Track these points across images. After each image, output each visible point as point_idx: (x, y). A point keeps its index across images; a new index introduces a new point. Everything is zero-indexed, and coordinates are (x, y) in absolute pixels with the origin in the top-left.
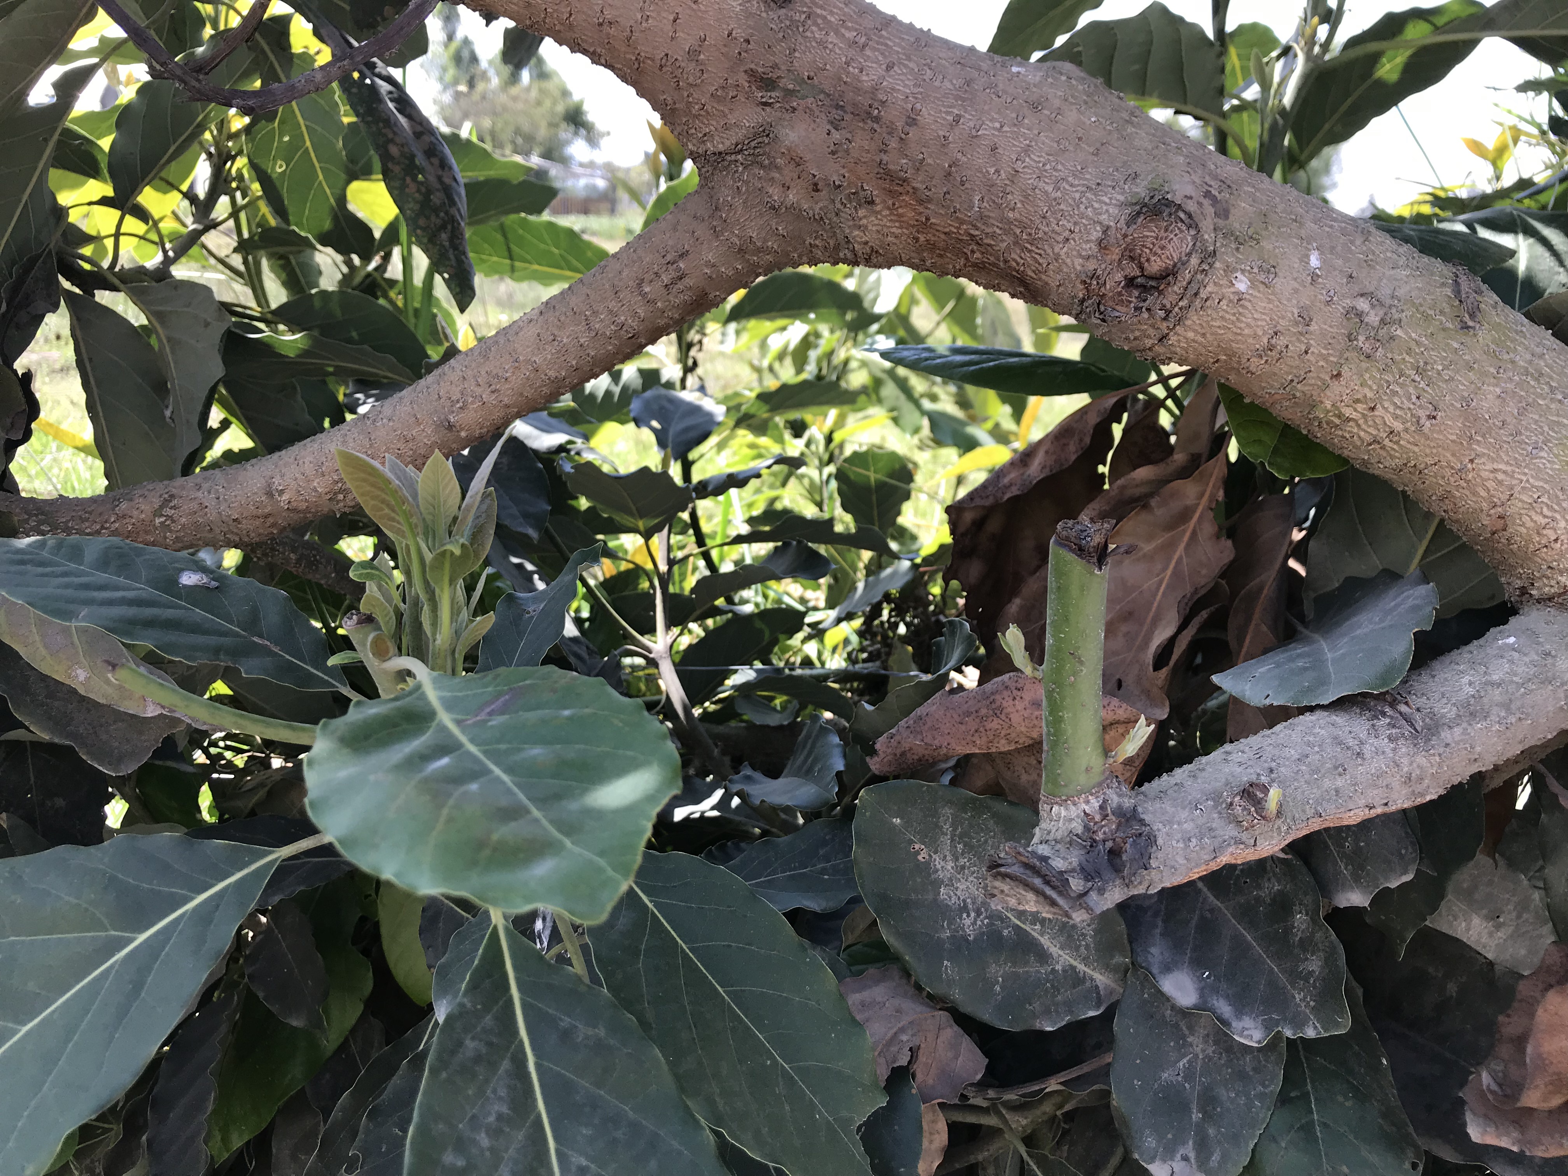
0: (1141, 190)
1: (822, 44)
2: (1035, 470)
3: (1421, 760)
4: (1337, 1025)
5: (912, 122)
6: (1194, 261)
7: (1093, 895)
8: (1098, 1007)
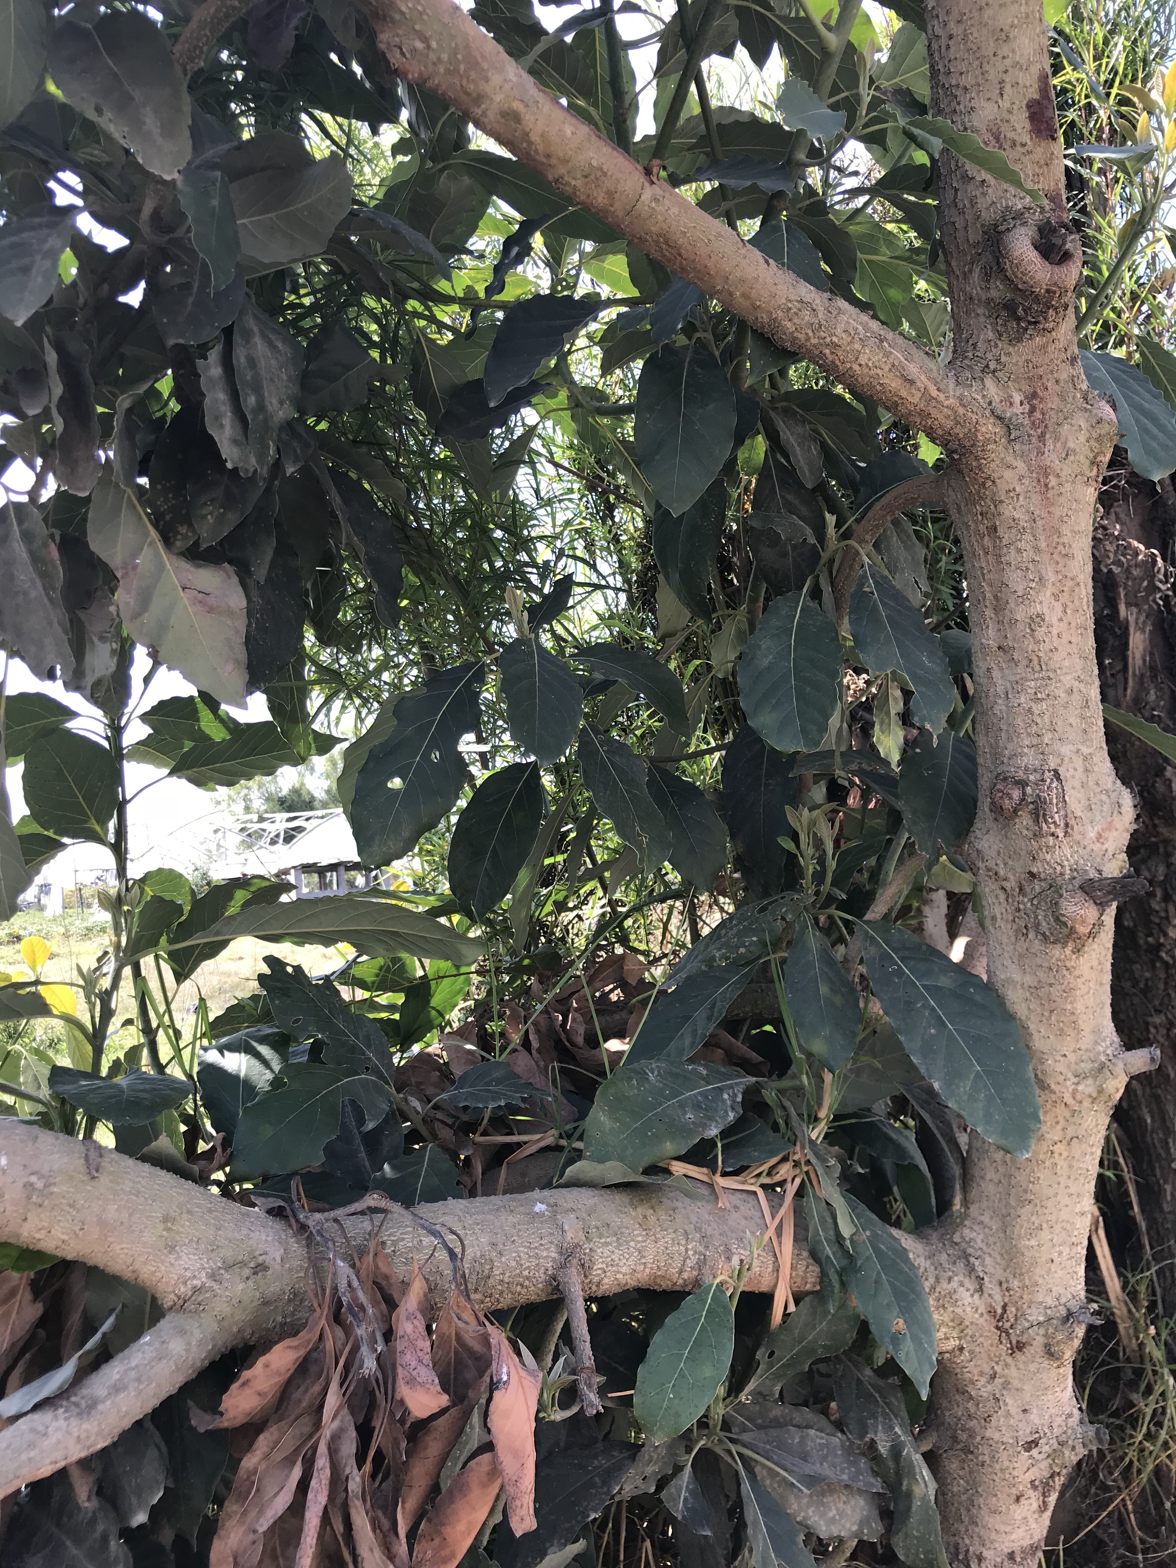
3: (87, 1426)
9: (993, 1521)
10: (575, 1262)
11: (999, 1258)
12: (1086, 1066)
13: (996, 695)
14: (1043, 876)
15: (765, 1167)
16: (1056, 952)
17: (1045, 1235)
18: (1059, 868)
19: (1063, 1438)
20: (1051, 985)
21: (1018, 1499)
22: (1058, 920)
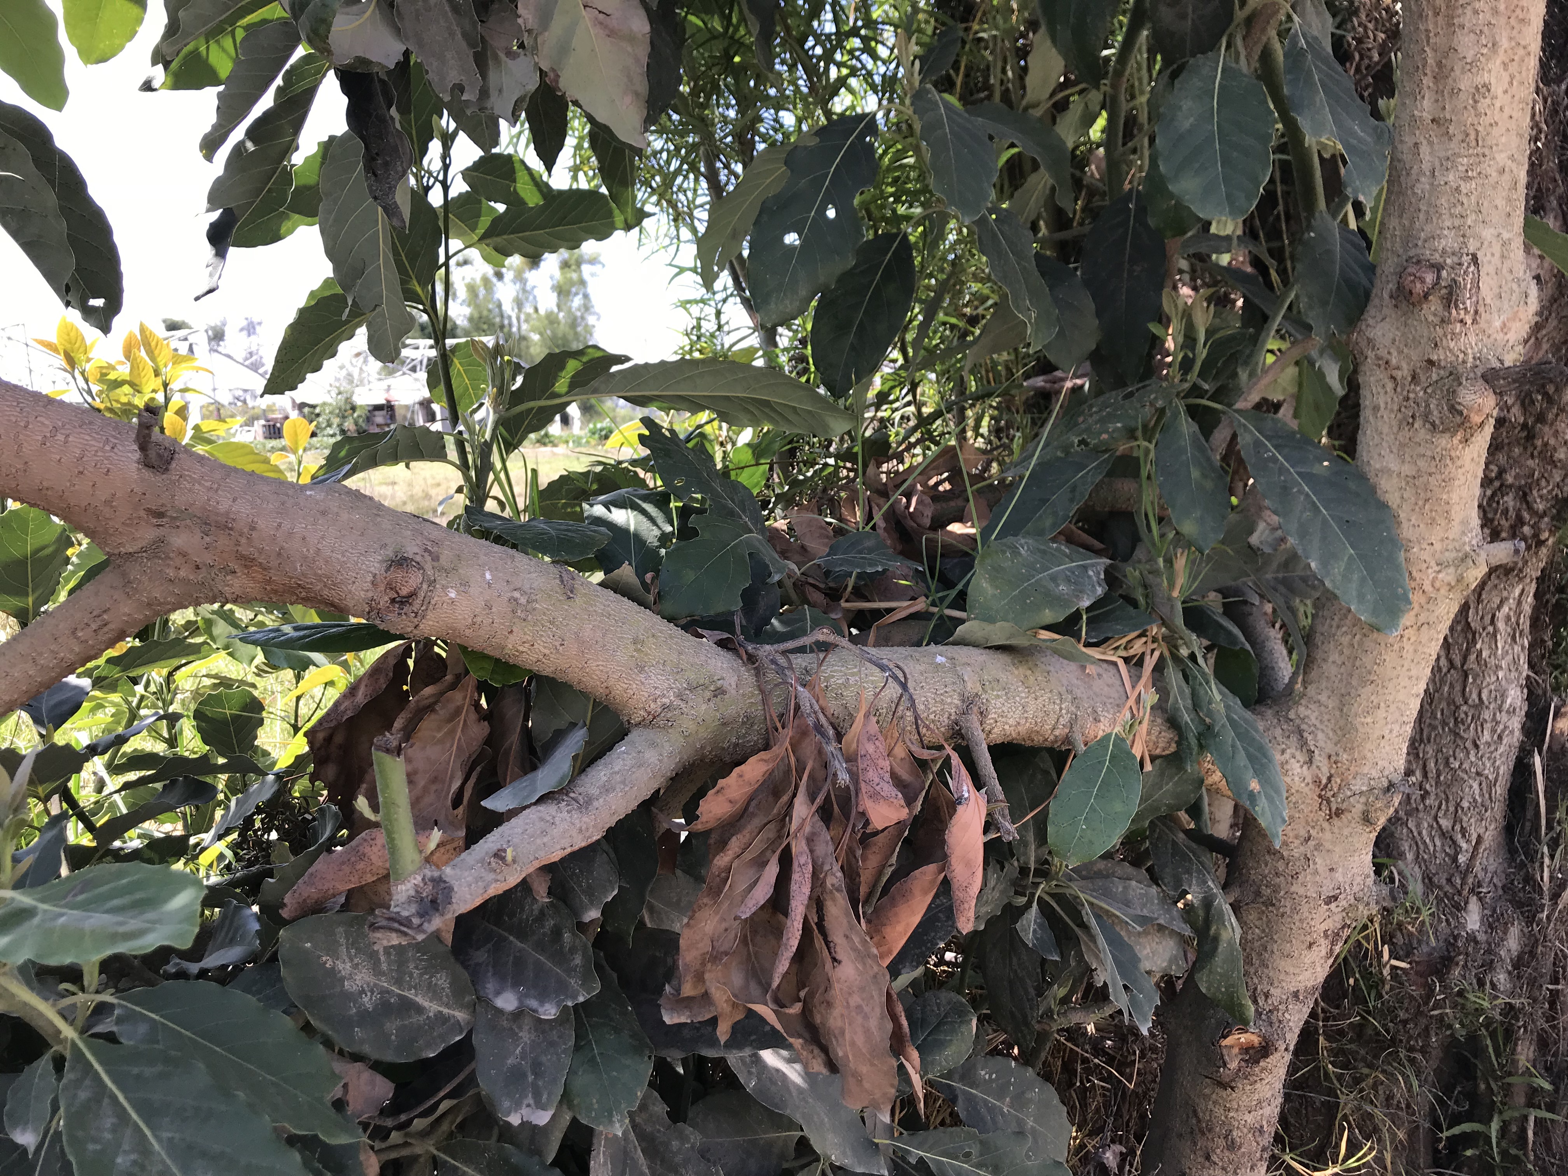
0: (390, 552)
1: (190, 490)
2: (361, 698)
3: (585, 819)
4: (594, 989)
5: (253, 528)
6: (425, 586)
7: (426, 925)
8: (461, 1033)
9: (1284, 964)
10: (975, 709)
11: (1331, 734)
12: (1450, 556)
13: (1421, 172)
14: (1443, 364)
15: (1123, 641)
16: (1443, 441)
17: (1381, 713)
18: (1461, 356)
19: (1361, 894)
20: (1430, 475)
21: (1310, 945)
22: (1453, 409)
